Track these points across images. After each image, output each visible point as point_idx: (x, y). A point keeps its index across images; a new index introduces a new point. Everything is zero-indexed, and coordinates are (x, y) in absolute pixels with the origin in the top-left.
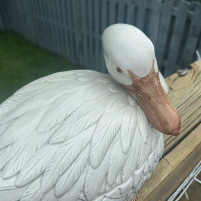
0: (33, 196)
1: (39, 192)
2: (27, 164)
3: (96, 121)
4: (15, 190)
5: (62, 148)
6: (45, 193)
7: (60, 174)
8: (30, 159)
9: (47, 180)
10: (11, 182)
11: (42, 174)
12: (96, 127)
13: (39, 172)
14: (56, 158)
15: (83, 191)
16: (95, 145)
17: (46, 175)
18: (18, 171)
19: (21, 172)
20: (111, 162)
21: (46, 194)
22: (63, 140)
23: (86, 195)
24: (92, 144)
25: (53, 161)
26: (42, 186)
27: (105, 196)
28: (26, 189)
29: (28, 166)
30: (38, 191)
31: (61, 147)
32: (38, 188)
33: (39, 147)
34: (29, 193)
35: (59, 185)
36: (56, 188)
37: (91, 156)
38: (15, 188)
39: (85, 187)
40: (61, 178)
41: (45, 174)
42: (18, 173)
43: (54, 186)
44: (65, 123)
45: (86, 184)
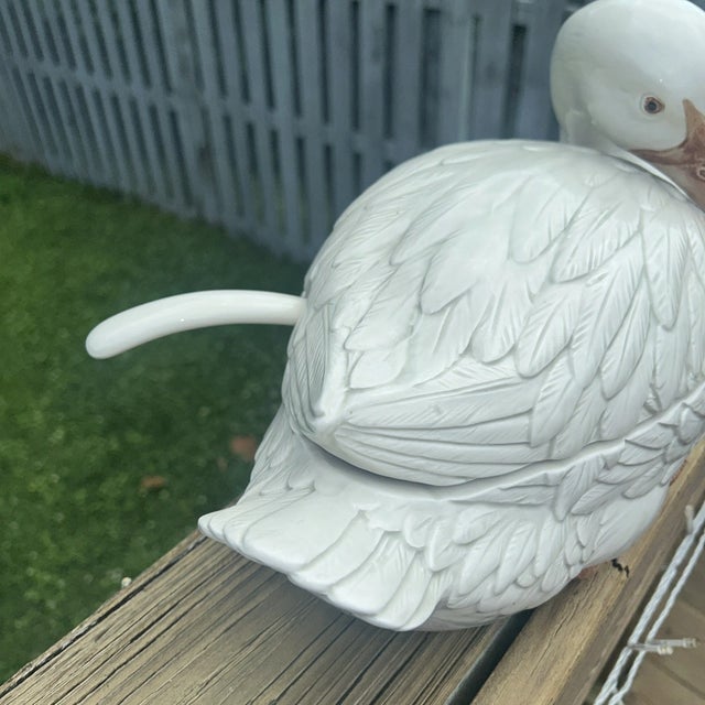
0: (562, 396)
1: (573, 384)
2: (525, 328)
3: (636, 229)
4: (519, 387)
5: (594, 288)
6: (584, 389)
7: (608, 343)
8: (527, 318)
9: (583, 358)
10: (508, 369)
11: (567, 347)
12: (643, 242)
13: (561, 342)
14: (588, 308)
15: (652, 386)
16: (656, 279)
17: (577, 348)
18: (511, 346)
19: (520, 346)
20: (693, 318)
21: (586, 391)
22: (586, 271)
23: (660, 393)
24: (651, 277)
25: (585, 314)
26: (576, 371)
27: (685, 406)
28: (543, 382)
29: (530, 333)
30: (569, 383)
31: (588, 286)
32: (568, 377)
33: (535, 291)
34: (553, 389)
35: (608, 369)
36: (605, 377)
37: (656, 302)
38: (519, 380)
39: (658, 372)
40: (609, 353)
41: (573, 347)
42: (513, 350)
43: (599, 371)
44: (569, 237)
45: (658, 368)
